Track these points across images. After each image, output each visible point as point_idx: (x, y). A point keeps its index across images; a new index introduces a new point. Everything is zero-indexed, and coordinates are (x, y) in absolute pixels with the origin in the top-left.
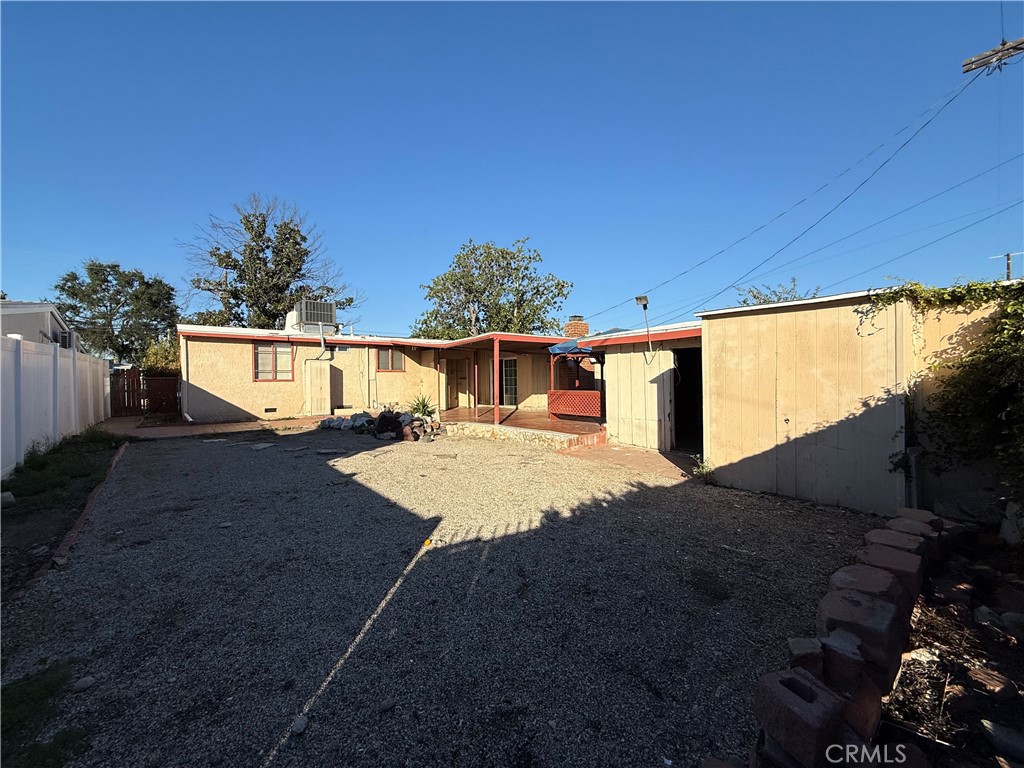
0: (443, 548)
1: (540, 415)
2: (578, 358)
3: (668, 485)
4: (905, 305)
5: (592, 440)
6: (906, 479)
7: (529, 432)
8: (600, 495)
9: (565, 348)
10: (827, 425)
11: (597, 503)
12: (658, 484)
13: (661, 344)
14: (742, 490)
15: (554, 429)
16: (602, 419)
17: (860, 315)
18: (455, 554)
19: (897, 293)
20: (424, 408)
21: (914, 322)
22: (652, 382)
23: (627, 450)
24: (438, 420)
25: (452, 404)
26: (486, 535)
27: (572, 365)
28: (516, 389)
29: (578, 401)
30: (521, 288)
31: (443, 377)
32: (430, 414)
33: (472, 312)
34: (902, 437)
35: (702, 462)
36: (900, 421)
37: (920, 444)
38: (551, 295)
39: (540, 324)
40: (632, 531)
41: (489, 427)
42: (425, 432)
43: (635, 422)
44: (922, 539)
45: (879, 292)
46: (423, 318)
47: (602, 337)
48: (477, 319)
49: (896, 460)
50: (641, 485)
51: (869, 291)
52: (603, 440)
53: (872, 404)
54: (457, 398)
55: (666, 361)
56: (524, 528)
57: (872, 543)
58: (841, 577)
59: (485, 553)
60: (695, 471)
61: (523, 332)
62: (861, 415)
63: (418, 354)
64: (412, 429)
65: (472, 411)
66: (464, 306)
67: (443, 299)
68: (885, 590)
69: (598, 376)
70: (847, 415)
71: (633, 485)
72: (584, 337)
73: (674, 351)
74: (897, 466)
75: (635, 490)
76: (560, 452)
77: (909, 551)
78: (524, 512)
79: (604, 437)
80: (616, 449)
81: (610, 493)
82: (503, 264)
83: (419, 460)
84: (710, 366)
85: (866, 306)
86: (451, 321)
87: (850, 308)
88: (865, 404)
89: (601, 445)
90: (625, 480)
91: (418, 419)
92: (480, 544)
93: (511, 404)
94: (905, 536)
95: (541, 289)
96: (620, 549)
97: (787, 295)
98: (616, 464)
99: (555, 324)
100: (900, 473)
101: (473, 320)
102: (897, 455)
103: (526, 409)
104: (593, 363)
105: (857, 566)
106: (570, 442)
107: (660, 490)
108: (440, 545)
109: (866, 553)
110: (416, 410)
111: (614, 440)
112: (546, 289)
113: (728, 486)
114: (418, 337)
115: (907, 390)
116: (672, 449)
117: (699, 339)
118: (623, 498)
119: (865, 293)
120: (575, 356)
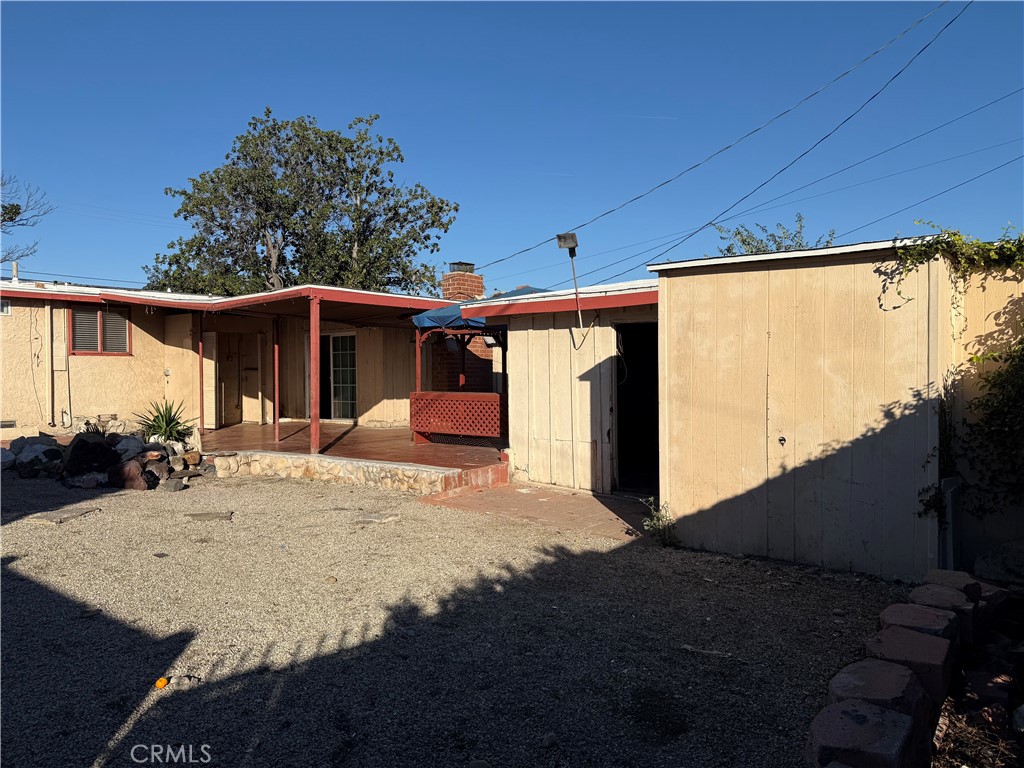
0: (192, 691)
1: (395, 435)
2: (463, 336)
3: (604, 550)
4: (940, 266)
5: (483, 477)
6: (940, 526)
7: (375, 466)
8: (492, 572)
9: (440, 318)
10: (838, 447)
11: (485, 585)
12: (588, 548)
13: (596, 314)
14: (718, 553)
15: (420, 459)
16: (502, 441)
17: (883, 277)
18: (215, 701)
19: (931, 245)
20: (168, 423)
21: (953, 291)
22: (582, 378)
23: (542, 492)
24: (198, 447)
25: (228, 416)
26: (280, 658)
27: (454, 347)
28: (354, 389)
29: (461, 409)
30: (365, 206)
31: (210, 365)
32: (182, 436)
33: (270, 245)
34: (935, 463)
35: (657, 509)
36: (932, 439)
37: (958, 473)
38: (420, 222)
39: (400, 274)
40: (541, 631)
41: (300, 459)
42: (171, 470)
43: (556, 445)
44: (953, 615)
45: (908, 242)
46: (171, 253)
47: (503, 302)
48: (282, 260)
49: (926, 497)
50: (561, 551)
51: (894, 240)
52: (504, 476)
53: (897, 412)
54: (239, 406)
55: (603, 343)
56: (353, 640)
57: (890, 625)
58: (844, 680)
59: (277, 692)
60: (647, 524)
61: (368, 289)
62: (882, 430)
63: (160, 322)
64: (144, 466)
65: (269, 430)
66: (255, 233)
67: (213, 219)
68: (900, 695)
69: (497, 368)
70: (864, 430)
71: (546, 552)
72: (473, 300)
73: (619, 328)
74: (929, 506)
75: (550, 559)
76: (429, 499)
77: (936, 633)
78: (355, 611)
79: (505, 471)
80: (523, 491)
81: (508, 568)
82: (331, 159)
83: (155, 525)
84: (669, 352)
85: (891, 265)
86: (230, 261)
87: (871, 267)
88: (888, 414)
89: (500, 485)
90: (535, 543)
91: (156, 447)
92: (268, 677)
93: (345, 416)
94: (932, 611)
95: (402, 211)
96: (520, 663)
97: (789, 242)
98: (523, 517)
99: (426, 276)
100: (933, 517)
101: (274, 261)
102: (926, 490)
103: (372, 425)
104: (490, 346)
105: (865, 663)
106: (447, 481)
107: (591, 557)
108: (186, 684)
109: (879, 641)
110: (152, 428)
111: (521, 477)
112: (410, 211)
113: (697, 546)
114: (162, 288)
115: (943, 392)
116: (613, 488)
117: (654, 308)
118: (529, 576)
119: (889, 245)
120: (459, 333)
